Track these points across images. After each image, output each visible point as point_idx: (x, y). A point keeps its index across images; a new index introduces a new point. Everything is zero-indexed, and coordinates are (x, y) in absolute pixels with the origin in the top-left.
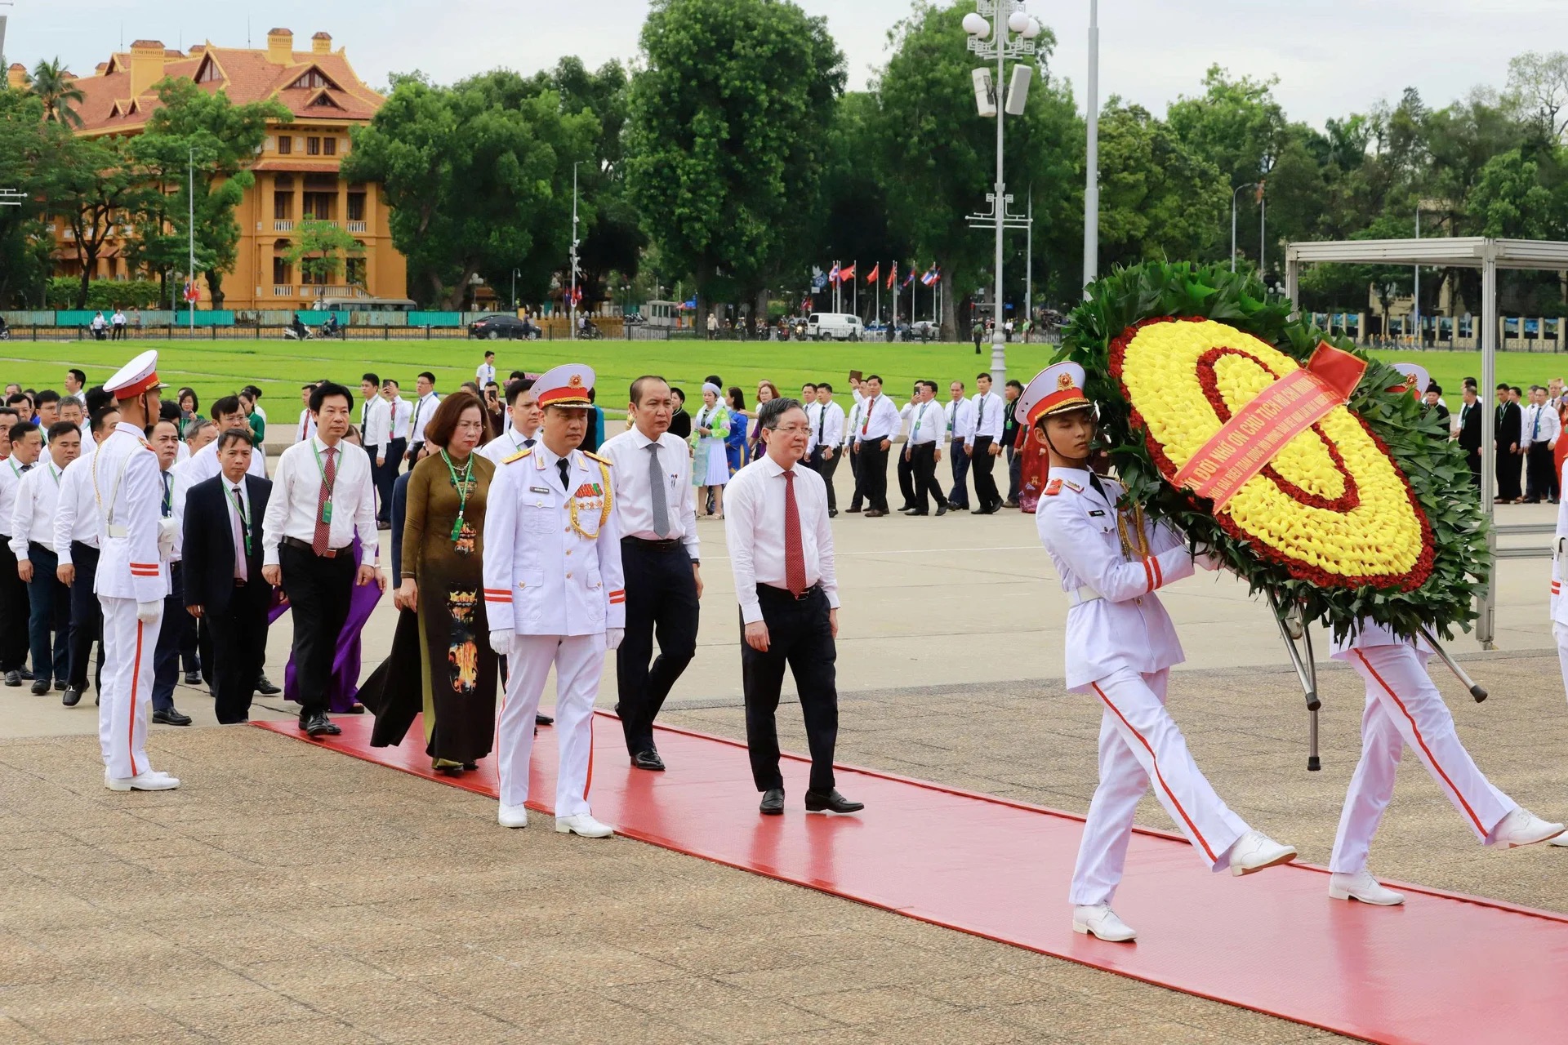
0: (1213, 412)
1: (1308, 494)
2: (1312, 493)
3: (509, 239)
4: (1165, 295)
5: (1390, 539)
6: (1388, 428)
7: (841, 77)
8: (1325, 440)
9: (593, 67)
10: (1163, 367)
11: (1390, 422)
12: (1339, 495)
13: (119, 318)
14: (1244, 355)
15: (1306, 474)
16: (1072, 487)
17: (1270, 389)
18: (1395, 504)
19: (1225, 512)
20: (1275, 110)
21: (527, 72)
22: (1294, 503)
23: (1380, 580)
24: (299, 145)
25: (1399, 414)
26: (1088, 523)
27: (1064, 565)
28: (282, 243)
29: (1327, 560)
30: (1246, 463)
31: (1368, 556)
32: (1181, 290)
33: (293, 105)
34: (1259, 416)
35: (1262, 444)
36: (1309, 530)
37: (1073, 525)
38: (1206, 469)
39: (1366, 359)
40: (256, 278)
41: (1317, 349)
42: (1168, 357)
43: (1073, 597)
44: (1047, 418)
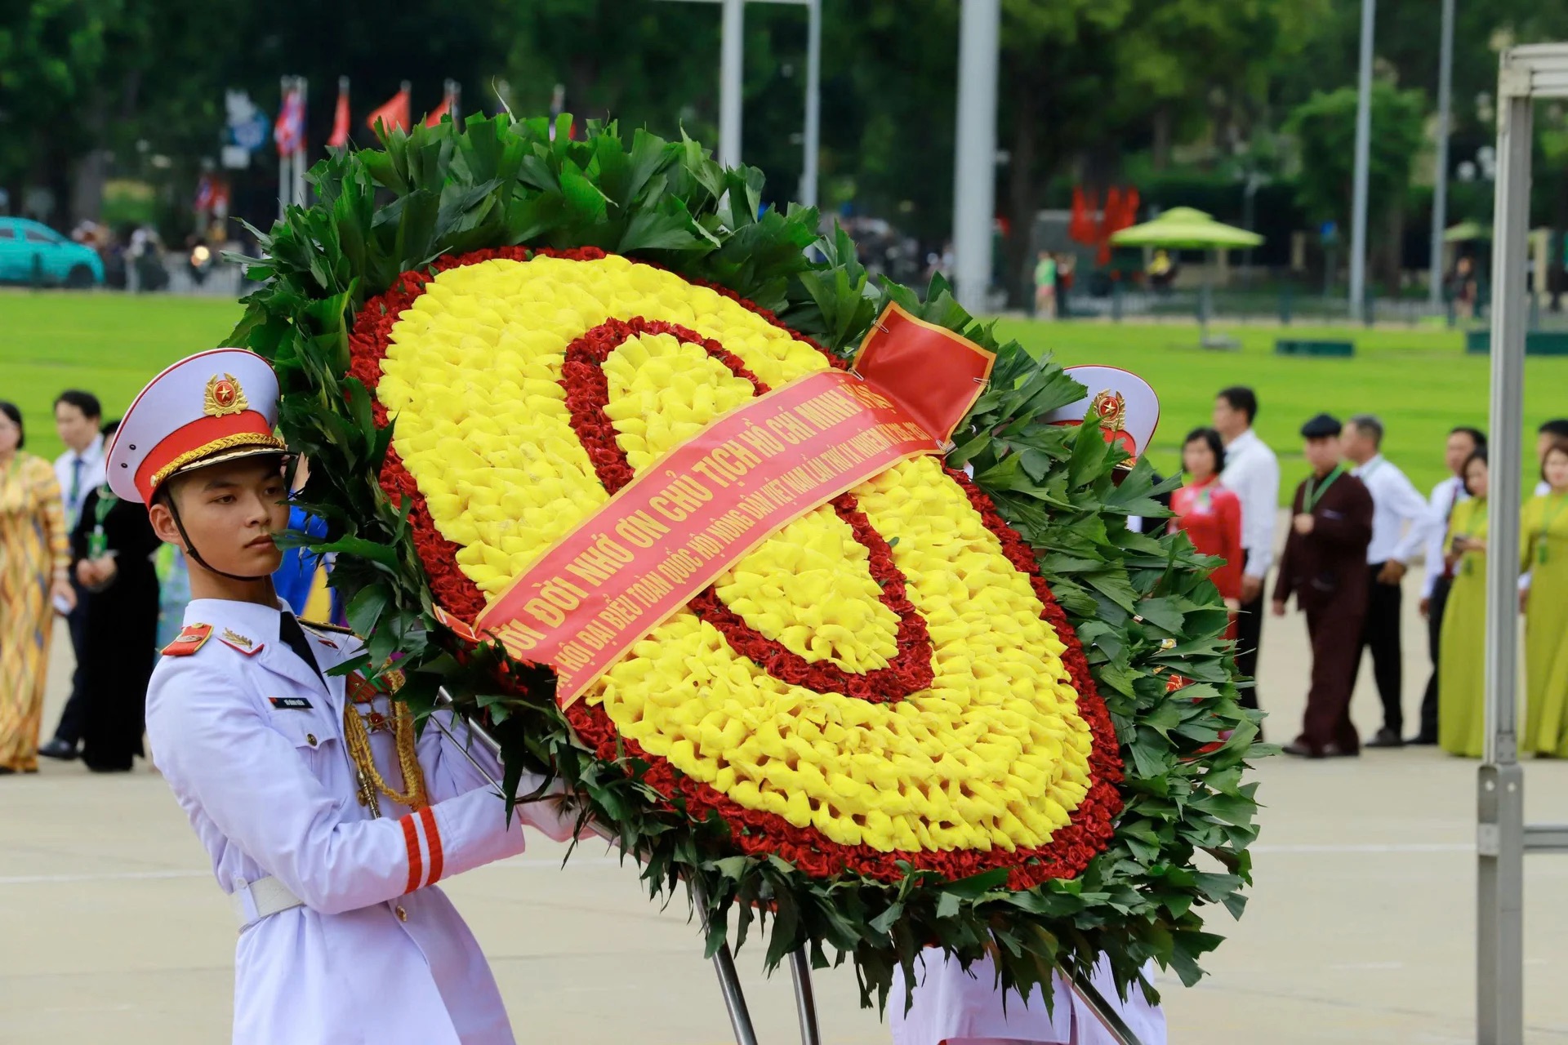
0: (590, 469)
1: (800, 660)
2: (810, 657)
4: (506, 194)
5: (999, 765)
6: (1037, 509)
8: (865, 534)
10: (478, 365)
11: (1041, 494)
12: (877, 662)
14: (684, 336)
15: (799, 613)
16: (234, 644)
17: (736, 417)
18: (1024, 685)
19: (591, 701)
22: (767, 681)
23: (966, 861)
25: (1065, 475)
26: (266, 722)
27: (213, 827)
29: (834, 813)
30: (654, 587)
31: (938, 804)
32: (548, 183)
34: (700, 477)
35: (702, 544)
36: (795, 742)
37: (231, 726)
38: (556, 598)
39: (991, 346)
41: (878, 323)
42: (494, 341)
43: (242, 905)
44: (180, 478)
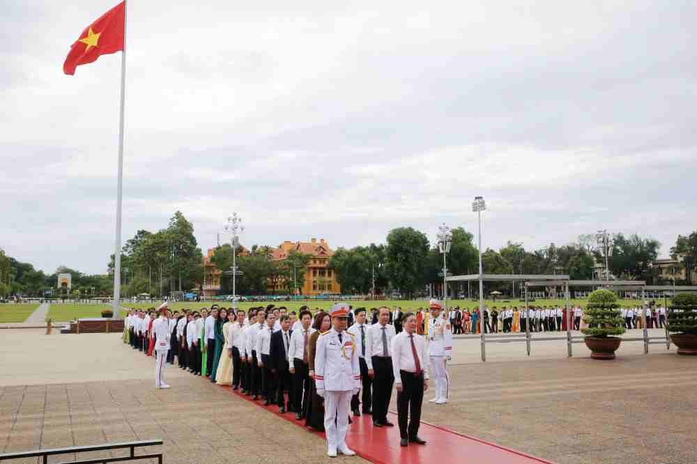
3: (360, 281)
7: (429, 245)
9: (377, 245)
13: (278, 297)
20: (523, 249)
21: (364, 246)
24: (318, 262)
28: (314, 282)
33: (316, 254)
40: (309, 289)
